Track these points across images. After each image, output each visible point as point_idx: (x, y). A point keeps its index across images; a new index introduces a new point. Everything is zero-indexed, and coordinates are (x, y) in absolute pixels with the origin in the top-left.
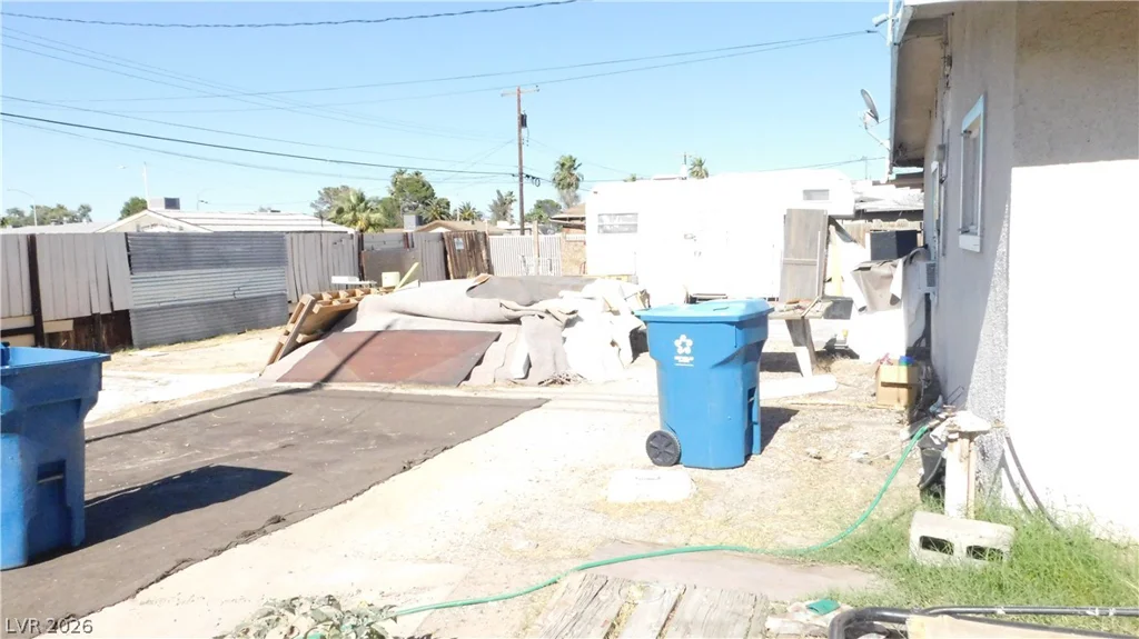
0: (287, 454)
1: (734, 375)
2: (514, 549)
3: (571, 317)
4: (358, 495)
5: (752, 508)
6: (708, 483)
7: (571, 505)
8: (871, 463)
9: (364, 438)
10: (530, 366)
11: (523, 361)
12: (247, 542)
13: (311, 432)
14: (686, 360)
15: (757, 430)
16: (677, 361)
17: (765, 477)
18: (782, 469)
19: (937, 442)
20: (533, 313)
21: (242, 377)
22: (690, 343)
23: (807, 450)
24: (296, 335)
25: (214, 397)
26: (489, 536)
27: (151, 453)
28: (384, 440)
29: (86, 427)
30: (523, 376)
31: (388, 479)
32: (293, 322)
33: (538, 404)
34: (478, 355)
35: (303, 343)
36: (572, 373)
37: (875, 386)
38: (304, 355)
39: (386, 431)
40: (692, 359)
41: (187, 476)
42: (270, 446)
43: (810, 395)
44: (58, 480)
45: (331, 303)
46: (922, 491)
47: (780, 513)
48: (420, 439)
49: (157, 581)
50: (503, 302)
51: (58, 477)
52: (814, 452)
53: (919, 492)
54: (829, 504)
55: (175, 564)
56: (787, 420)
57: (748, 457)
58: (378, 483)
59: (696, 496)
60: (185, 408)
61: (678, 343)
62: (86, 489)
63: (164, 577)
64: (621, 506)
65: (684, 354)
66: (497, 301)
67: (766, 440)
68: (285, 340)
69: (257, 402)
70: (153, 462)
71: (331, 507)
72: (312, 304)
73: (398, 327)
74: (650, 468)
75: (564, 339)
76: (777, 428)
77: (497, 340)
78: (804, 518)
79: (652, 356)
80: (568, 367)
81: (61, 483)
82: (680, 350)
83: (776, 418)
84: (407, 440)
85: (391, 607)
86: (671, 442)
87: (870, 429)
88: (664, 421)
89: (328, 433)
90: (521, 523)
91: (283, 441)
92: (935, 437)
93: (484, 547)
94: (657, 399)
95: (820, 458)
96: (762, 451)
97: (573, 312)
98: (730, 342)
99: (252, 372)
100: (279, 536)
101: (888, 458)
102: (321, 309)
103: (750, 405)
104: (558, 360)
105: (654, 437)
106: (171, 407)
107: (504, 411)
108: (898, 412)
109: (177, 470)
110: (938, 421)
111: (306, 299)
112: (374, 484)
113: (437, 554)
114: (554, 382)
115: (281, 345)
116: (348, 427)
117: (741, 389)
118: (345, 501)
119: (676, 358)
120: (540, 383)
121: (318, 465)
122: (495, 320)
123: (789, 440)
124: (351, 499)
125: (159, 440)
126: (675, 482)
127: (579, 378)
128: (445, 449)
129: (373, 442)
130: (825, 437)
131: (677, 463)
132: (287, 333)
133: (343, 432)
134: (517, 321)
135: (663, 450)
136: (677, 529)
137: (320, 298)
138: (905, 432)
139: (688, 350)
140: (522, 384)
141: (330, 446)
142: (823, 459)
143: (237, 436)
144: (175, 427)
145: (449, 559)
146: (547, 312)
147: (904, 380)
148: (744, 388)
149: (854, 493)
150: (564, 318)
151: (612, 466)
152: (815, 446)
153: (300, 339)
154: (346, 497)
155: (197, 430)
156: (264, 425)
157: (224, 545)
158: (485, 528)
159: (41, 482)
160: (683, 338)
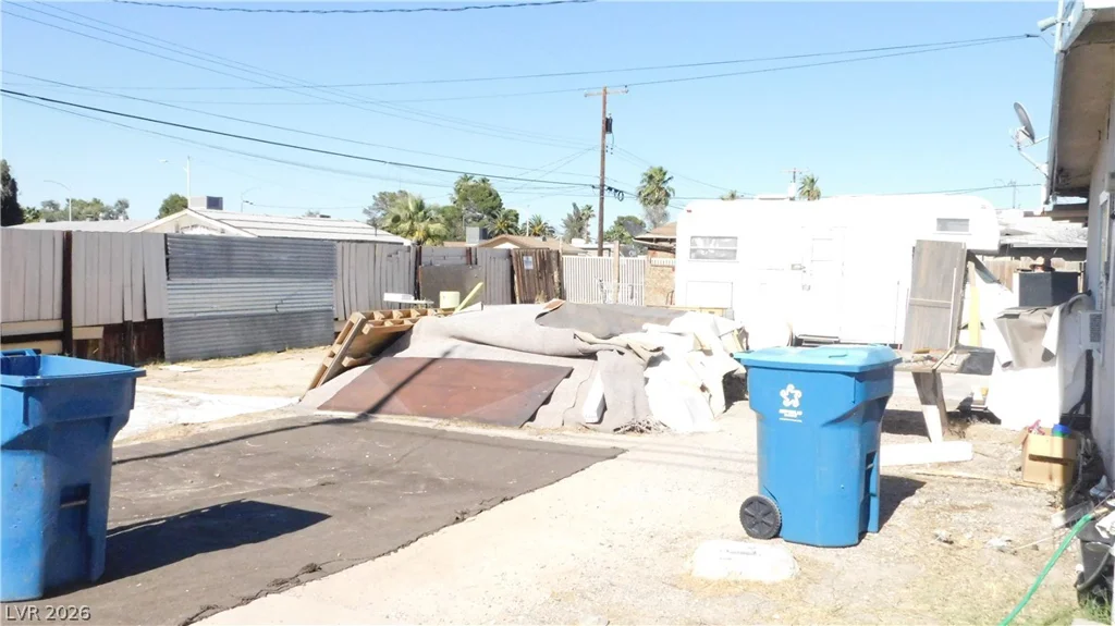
0: (327, 493)
1: (850, 436)
3: (656, 354)
4: (403, 546)
5: (866, 597)
6: (815, 563)
7: (649, 577)
8: (1015, 553)
9: (412, 480)
10: (605, 409)
11: (596, 404)
12: (278, 591)
13: (355, 470)
14: (793, 414)
15: (875, 503)
16: (782, 415)
17: (883, 560)
18: (902, 553)
19: (1104, 535)
20: (612, 347)
21: (282, 402)
22: (798, 394)
23: (937, 532)
24: (342, 358)
25: (249, 423)
26: (552, 607)
27: (178, 481)
28: (435, 485)
29: (114, 446)
30: (596, 420)
31: (438, 530)
32: (341, 343)
33: (613, 454)
34: (546, 392)
35: (350, 368)
36: (653, 420)
37: (1022, 458)
38: (349, 381)
39: (437, 474)
40: (800, 413)
41: (216, 511)
42: (308, 482)
43: (940, 465)
44: (82, 505)
45: (383, 324)
46: (1081, 593)
47: (902, 606)
48: (476, 486)
50: (578, 333)
51: (82, 502)
52: (944, 534)
53: (1075, 593)
54: (960, 601)
55: (197, 611)
56: (911, 493)
57: (862, 535)
58: (427, 534)
59: (798, 578)
60: (216, 433)
61: (784, 394)
62: (109, 518)
63: (186, 624)
64: (708, 583)
65: (791, 408)
66: (569, 332)
67: (885, 515)
68: (330, 363)
69: (294, 430)
70: (178, 491)
71: (374, 558)
72: (362, 324)
73: (455, 355)
74: (742, 539)
75: (647, 380)
76: (899, 503)
77: (568, 376)
78: (930, 615)
79: (752, 407)
80: (649, 413)
81: (84, 510)
82: (787, 403)
83: (899, 490)
84: (460, 486)
86: (770, 511)
87: (1013, 510)
88: (763, 485)
89: (372, 471)
90: (589, 595)
91: (324, 477)
92: (1103, 529)
93: (546, 618)
94: (755, 458)
95: (951, 543)
96: (879, 529)
97: (658, 349)
98: (846, 396)
99: (292, 396)
100: (314, 586)
101: (1036, 548)
102: (371, 329)
103: (868, 473)
104: (638, 406)
105: (750, 503)
106: (202, 431)
107: (573, 460)
108: (1049, 493)
109: (205, 503)
110: (1105, 509)
111: (356, 318)
112: (422, 536)
114: (632, 429)
115: (324, 368)
116: (394, 467)
117: (858, 454)
118: (389, 553)
119: (781, 411)
120: (615, 430)
121: (361, 508)
122: (566, 353)
123: (912, 517)
124: (396, 551)
125: (186, 467)
126: (773, 559)
127: (662, 427)
128: (505, 500)
129: (422, 486)
130: (957, 516)
131: (776, 536)
132: (333, 355)
133: (391, 472)
134: (592, 355)
135: (761, 519)
136: (776, 616)
137: (372, 317)
138: (1058, 517)
139: (796, 403)
140: (595, 430)
141: (374, 488)
142: (955, 544)
143: (274, 468)
144: (206, 454)
146: (628, 347)
147: (1058, 453)
148: (861, 454)
149: (994, 588)
150: (647, 356)
151: (698, 534)
152: (945, 527)
153: (346, 362)
154: (391, 548)
155: (229, 458)
156: (302, 459)
157: (254, 593)
158: (548, 597)
159: (63, 506)
160: (790, 388)
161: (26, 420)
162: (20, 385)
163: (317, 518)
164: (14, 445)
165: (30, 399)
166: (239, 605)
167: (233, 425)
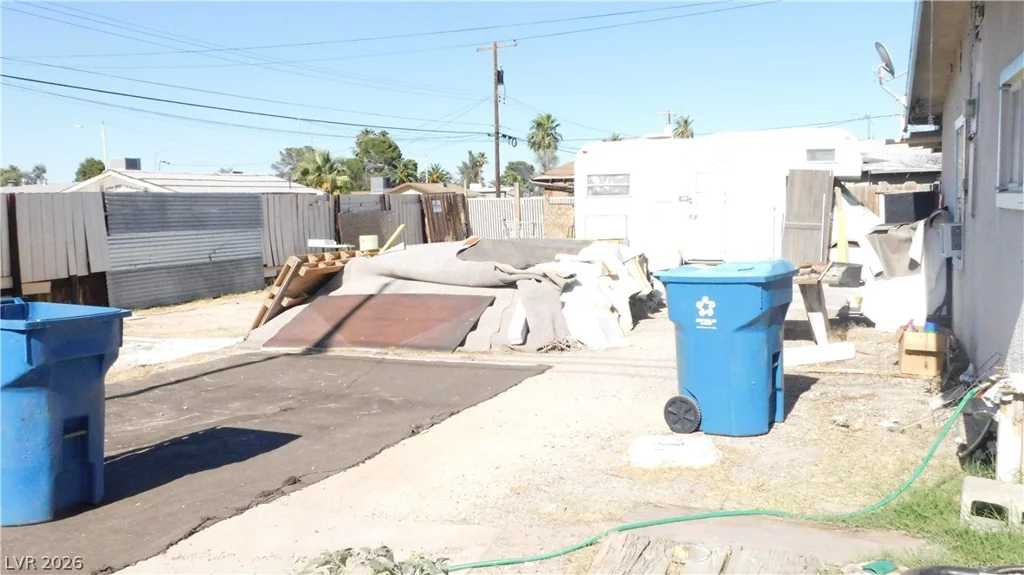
0: (286, 416)
1: (758, 339)
2: (542, 512)
3: (569, 281)
4: (369, 458)
5: (782, 475)
6: (733, 450)
7: (593, 470)
8: (903, 432)
9: (365, 402)
10: (528, 331)
11: (520, 327)
12: (266, 502)
13: (310, 397)
14: (708, 322)
15: (780, 396)
16: (699, 324)
17: (791, 444)
18: (807, 438)
19: (989, 404)
20: (530, 276)
21: (228, 342)
22: (712, 304)
23: (835, 418)
24: (281, 299)
26: (512, 499)
27: (150, 414)
28: (387, 405)
30: (521, 342)
31: (397, 443)
32: (279, 285)
33: (541, 370)
34: (473, 320)
35: (290, 307)
36: (573, 338)
37: (899, 354)
38: (290, 319)
39: (387, 395)
40: (714, 321)
41: (194, 437)
42: (270, 409)
43: (828, 364)
44: (82, 436)
45: (317, 266)
46: (962, 460)
47: (814, 480)
48: (424, 404)
49: (186, 538)
50: (497, 265)
51: (83, 432)
52: (841, 419)
53: (958, 461)
54: (863, 473)
55: (200, 522)
56: (807, 388)
57: (771, 424)
58: (389, 446)
59: (723, 462)
60: (174, 372)
61: (699, 305)
62: (106, 447)
63: (191, 534)
64: (645, 472)
65: (706, 317)
66: (490, 264)
67: (789, 407)
68: (270, 304)
69: (249, 366)
70: (154, 423)
71: (345, 469)
72: (299, 266)
73: (387, 291)
74: (668, 434)
75: (563, 304)
76: (798, 397)
77: (491, 304)
78: (839, 485)
79: (671, 317)
80: (568, 333)
81: (84, 440)
82: (702, 313)
83: (798, 385)
84: (409, 405)
85: (444, 560)
86: (691, 408)
87: (896, 398)
88: (682, 386)
89: (328, 397)
90: (543, 487)
91: (285, 404)
92: (988, 399)
93: (510, 509)
94: (675, 364)
95: (848, 426)
96: (785, 418)
97: (571, 276)
98: (755, 304)
99: (236, 336)
100: (296, 497)
101: (920, 426)
102: (307, 272)
103: (775, 370)
104: (556, 327)
105: (672, 402)
106: (160, 371)
107: (501, 379)
108: (926, 381)
109: (183, 432)
110: (988, 384)
111: (293, 261)
112: (383, 449)
113: (463, 516)
114: (554, 348)
115: (265, 309)
116: (346, 391)
117: (766, 352)
118: (358, 464)
119: (698, 320)
120: (539, 350)
121: (323, 428)
122: (488, 283)
123: (811, 408)
124: (363, 462)
125: (155, 402)
126: (698, 449)
127: (580, 345)
128: (452, 414)
129: (376, 407)
130: (849, 405)
131: (697, 430)
132: (273, 297)
133: (343, 396)
134: (512, 285)
135: (683, 416)
136: (710, 494)
137: (306, 260)
138: (937, 401)
139: (710, 312)
140: (520, 351)
141: (331, 411)
142: (851, 428)
143: (235, 399)
144: (170, 390)
145: (477, 521)
146: (545, 276)
147: (932, 347)
148: (769, 351)
149: (890, 461)
150: (562, 282)
151: (628, 432)
152: (841, 414)
153: (285, 302)
154: (358, 460)
155: (192, 393)
156: (260, 389)
157: (246, 504)
158: (508, 492)
159: (67, 436)
160: (705, 299)
161: (30, 361)
162: (23, 328)
163: (288, 438)
164: (20, 384)
165: (33, 341)
166: (235, 515)
167: (188, 364)
